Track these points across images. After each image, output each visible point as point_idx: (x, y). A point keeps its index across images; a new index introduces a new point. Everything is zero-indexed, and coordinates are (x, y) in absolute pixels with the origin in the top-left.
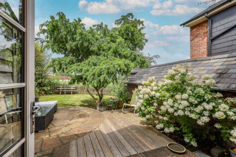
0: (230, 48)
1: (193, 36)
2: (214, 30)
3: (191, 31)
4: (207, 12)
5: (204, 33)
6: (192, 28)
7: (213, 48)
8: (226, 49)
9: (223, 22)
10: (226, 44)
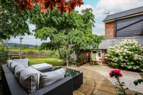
0: (124, 35)
1: (107, 27)
2: (117, 27)
3: (105, 25)
4: (116, 18)
5: (112, 27)
6: (106, 24)
7: (117, 34)
8: (122, 35)
9: (121, 24)
10: (123, 33)
